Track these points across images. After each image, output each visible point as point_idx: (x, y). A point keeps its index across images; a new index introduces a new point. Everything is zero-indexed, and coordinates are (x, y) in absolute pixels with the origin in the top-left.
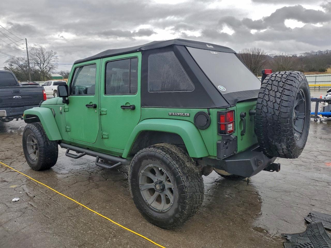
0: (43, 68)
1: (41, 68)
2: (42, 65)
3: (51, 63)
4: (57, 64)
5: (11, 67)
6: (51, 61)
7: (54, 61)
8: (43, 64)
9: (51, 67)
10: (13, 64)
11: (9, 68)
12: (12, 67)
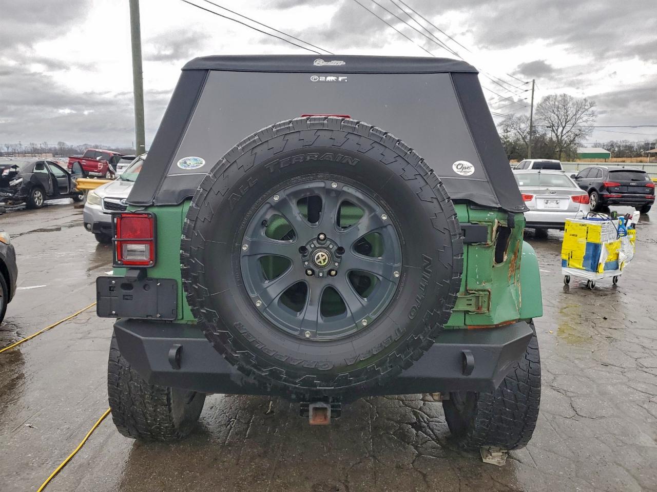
0: (562, 136)
1: (557, 136)
2: (560, 129)
3: (580, 124)
4: (591, 128)
5: (505, 134)
6: (581, 121)
7: (586, 121)
8: (564, 128)
9: (577, 132)
10: (509, 129)
11: (502, 137)
12: (509, 133)
